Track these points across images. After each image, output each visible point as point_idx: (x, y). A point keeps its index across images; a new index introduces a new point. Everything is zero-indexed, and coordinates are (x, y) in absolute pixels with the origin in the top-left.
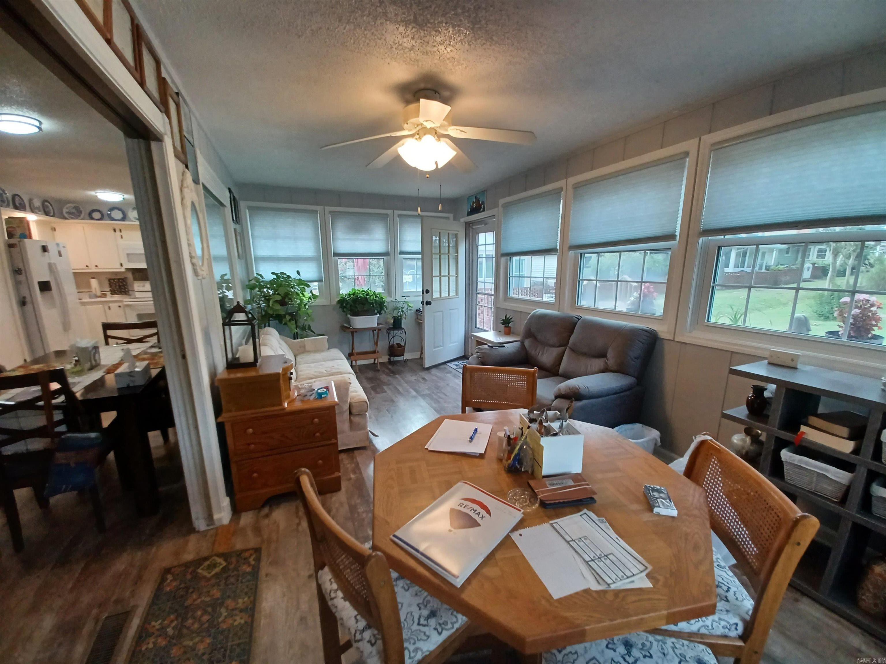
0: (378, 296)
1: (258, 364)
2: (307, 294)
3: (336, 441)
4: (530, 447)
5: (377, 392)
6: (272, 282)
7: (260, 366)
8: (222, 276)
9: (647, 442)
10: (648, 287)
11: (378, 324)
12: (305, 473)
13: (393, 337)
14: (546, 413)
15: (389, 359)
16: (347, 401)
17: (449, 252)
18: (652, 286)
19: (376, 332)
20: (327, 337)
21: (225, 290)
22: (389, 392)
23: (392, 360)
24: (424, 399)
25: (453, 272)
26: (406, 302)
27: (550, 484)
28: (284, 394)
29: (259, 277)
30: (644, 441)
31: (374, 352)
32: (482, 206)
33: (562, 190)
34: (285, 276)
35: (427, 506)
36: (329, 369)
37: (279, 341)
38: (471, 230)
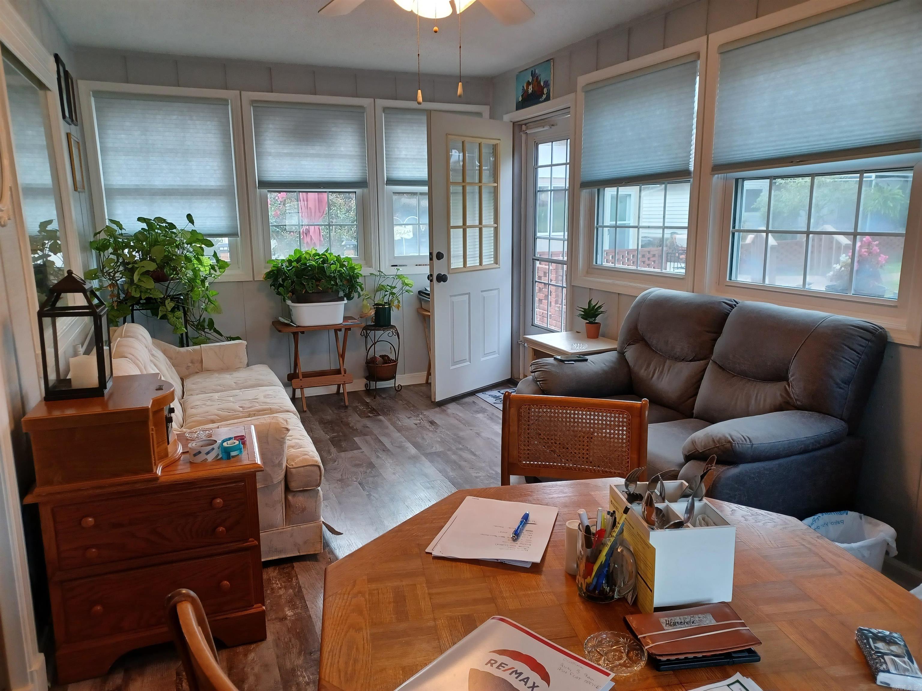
0: (346, 263)
1: (106, 392)
2: (208, 260)
3: (256, 542)
4: (629, 550)
5: (342, 449)
6: (140, 236)
7: (111, 395)
8: (44, 225)
9: (870, 547)
10: (869, 244)
11: (346, 318)
12: (188, 597)
13: (374, 344)
14: (662, 484)
15: (366, 385)
16: (280, 464)
17: (480, 181)
18: (877, 242)
19: (341, 334)
20: (245, 343)
21: (47, 251)
22: (365, 449)
23: (373, 387)
24: (432, 461)
25: (487, 219)
26: (399, 277)
27: (669, 624)
28: (156, 450)
29: (115, 227)
30: (862, 547)
31: (338, 372)
32: (545, 91)
33: (699, 58)
34: (164, 225)
35: (426, 665)
36: (247, 405)
37: (150, 351)
38: (524, 137)
